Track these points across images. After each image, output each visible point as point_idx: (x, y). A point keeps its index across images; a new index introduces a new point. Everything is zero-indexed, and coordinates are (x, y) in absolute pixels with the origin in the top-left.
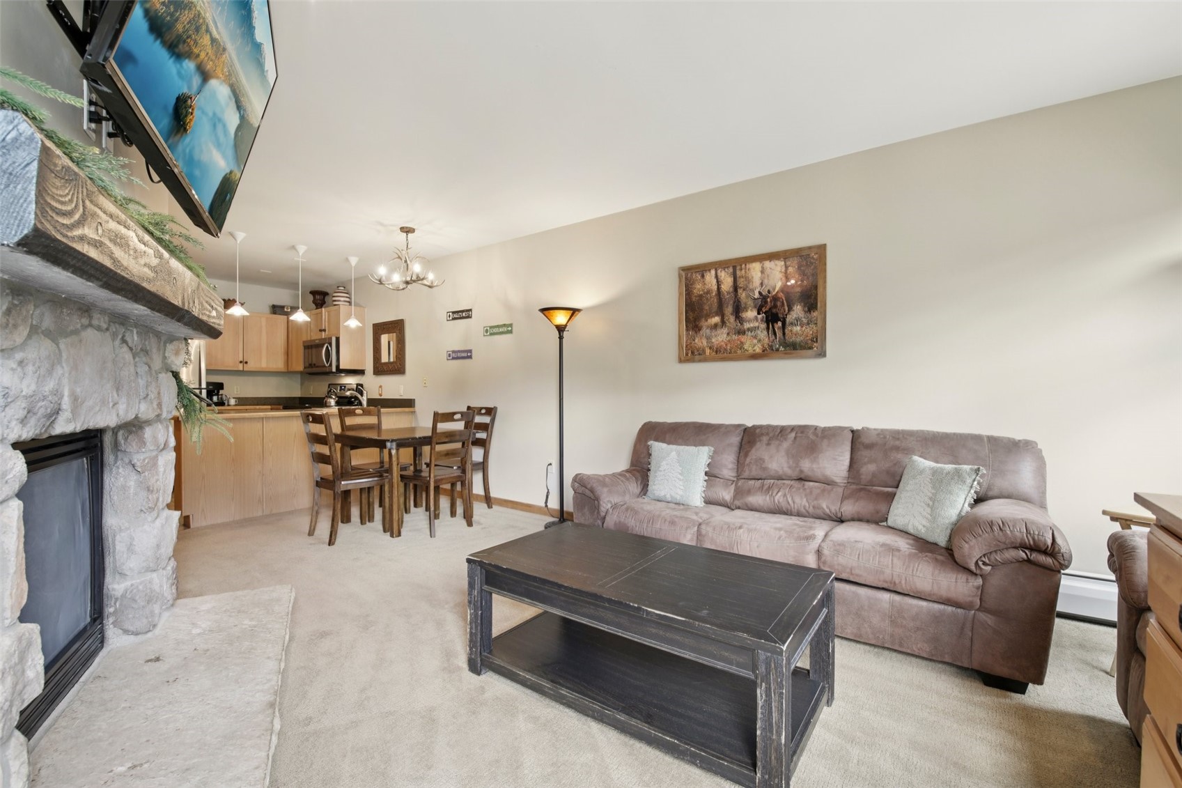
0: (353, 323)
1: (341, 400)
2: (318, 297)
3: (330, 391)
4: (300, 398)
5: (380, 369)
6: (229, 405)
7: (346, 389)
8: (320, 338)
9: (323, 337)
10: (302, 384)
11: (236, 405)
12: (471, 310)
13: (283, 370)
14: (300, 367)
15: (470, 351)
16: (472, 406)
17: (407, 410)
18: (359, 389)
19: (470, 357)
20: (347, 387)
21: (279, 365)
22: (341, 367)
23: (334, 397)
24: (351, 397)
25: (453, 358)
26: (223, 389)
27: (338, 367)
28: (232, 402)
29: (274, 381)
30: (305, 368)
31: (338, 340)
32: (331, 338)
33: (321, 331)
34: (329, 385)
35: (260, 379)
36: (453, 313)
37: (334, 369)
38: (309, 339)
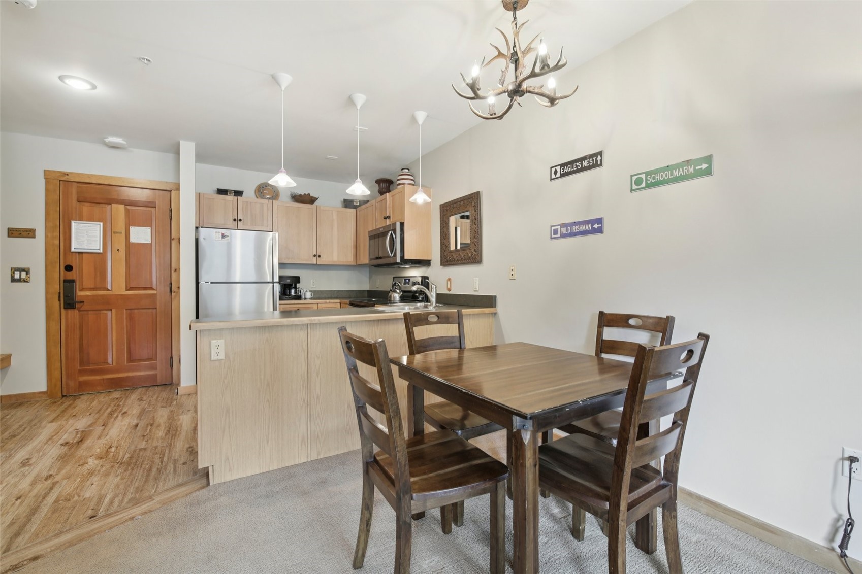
0: (420, 198)
1: (406, 294)
2: (383, 185)
3: (395, 284)
4: (368, 291)
5: (448, 259)
6: (305, 299)
7: (411, 283)
8: (385, 225)
9: (388, 224)
10: (370, 277)
11: (311, 299)
12: (601, 153)
13: (352, 264)
14: (365, 260)
15: (600, 221)
16: (606, 312)
17: (487, 310)
18: (425, 281)
19: (600, 231)
20: (412, 280)
21: (349, 259)
22: (406, 258)
23: (398, 291)
24: (416, 292)
25: (563, 236)
26: (299, 282)
27: (402, 257)
28: (308, 295)
29: (346, 274)
30: (371, 259)
31: (402, 224)
32: (395, 223)
33: (385, 218)
34: (394, 278)
35: (333, 273)
36: (562, 165)
37: (398, 260)
38: (374, 228)
